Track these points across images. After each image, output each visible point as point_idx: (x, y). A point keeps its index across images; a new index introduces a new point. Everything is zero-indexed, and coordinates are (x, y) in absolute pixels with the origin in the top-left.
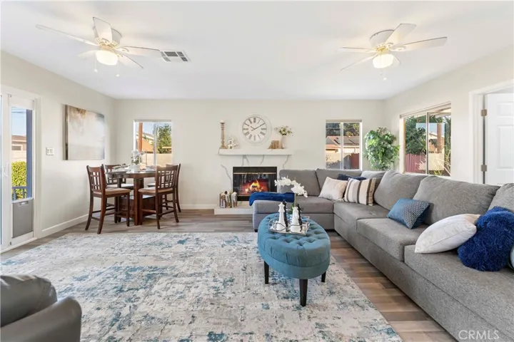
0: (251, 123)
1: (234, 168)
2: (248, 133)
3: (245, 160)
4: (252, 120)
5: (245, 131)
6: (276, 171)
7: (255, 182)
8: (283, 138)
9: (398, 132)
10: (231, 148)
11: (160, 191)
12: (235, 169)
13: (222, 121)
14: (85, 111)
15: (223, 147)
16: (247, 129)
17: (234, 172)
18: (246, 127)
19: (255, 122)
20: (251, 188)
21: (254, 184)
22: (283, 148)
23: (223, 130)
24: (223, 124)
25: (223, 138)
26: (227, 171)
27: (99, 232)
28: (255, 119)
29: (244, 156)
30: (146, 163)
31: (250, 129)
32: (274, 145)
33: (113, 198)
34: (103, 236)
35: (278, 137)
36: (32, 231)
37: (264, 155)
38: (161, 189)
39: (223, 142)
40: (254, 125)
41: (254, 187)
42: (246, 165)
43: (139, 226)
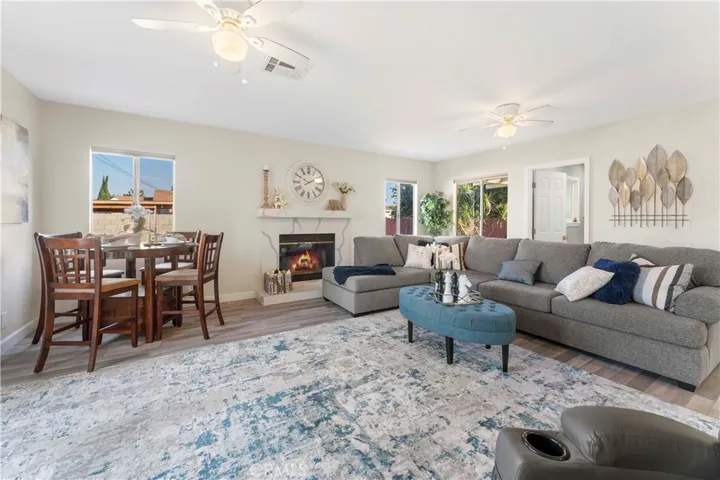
0: (304, 174)
1: (281, 236)
2: (300, 187)
3: (296, 224)
4: (306, 170)
5: (297, 185)
6: (333, 239)
7: (305, 254)
8: (344, 197)
9: (452, 197)
10: (279, 207)
12: (283, 238)
13: (266, 168)
15: (266, 205)
16: (299, 182)
17: (281, 241)
18: (297, 179)
19: (308, 173)
20: (299, 262)
21: (303, 257)
22: (344, 210)
23: (266, 180)
24: (267, 171)
25: (266, 192)
26: (270, 241)
28: (309, 169)
29: (295, 219)
31: (303, 183)
32: (334, 206)
35: (335, 195)
37: (320, 219)
39: (266, 199)
40: (308, 178)
41: (303, 261)
42: (297, 231)
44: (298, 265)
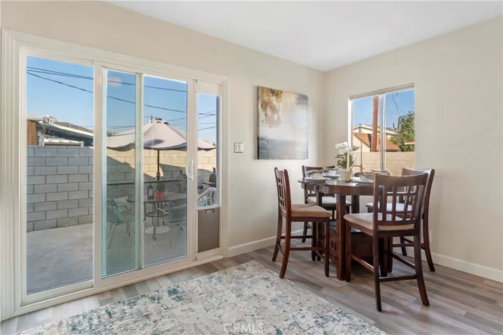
11: (381, 228)
14: (282, 92)
30: (361, 166)
36: (218, 246)
43: (344, 283)
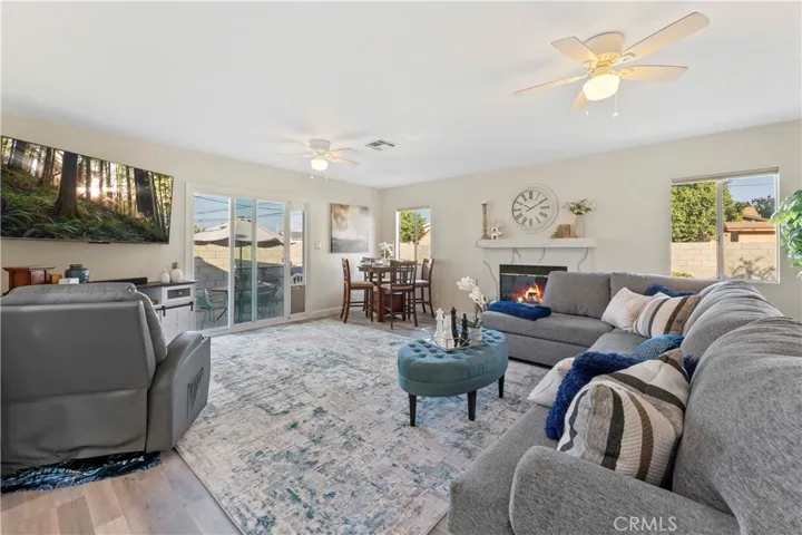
0: (525, 200)
1: (501, 267)
2: (521, 215)
3: (516, 255)
4: (527, 195)
5: (517, 213)
7: (534, 288)
8: (576, 220)
10: (495, 237)
12: (504, 268)
13: (484, 202)
14: (348, 206)
15: (486, 237)
16: (519, 210)
17: (501, 271)
18: (517, 206)
19: (531, 197)
20: (526, 296)
21: (531, 290)
22: (576, 237)
23: (485, 213)
24: (484, 205)
25: (485, 225)
26: (491, 271)
27: (345, 322)
29: (515, 250)
31: (524, 209)
32: (564, 232)
33: (362, 292)
34: (347, 325)
35: (568, 219)
36: (304, 311)
37: (544, 249)
38: (396, 285)
39: (485, 230)
40: (530, 204)
41: (530, 294)
42: (518, 262)
44: (524, 299)
